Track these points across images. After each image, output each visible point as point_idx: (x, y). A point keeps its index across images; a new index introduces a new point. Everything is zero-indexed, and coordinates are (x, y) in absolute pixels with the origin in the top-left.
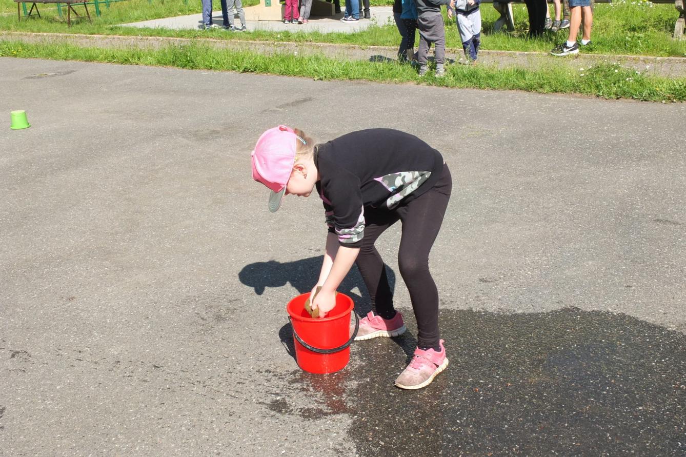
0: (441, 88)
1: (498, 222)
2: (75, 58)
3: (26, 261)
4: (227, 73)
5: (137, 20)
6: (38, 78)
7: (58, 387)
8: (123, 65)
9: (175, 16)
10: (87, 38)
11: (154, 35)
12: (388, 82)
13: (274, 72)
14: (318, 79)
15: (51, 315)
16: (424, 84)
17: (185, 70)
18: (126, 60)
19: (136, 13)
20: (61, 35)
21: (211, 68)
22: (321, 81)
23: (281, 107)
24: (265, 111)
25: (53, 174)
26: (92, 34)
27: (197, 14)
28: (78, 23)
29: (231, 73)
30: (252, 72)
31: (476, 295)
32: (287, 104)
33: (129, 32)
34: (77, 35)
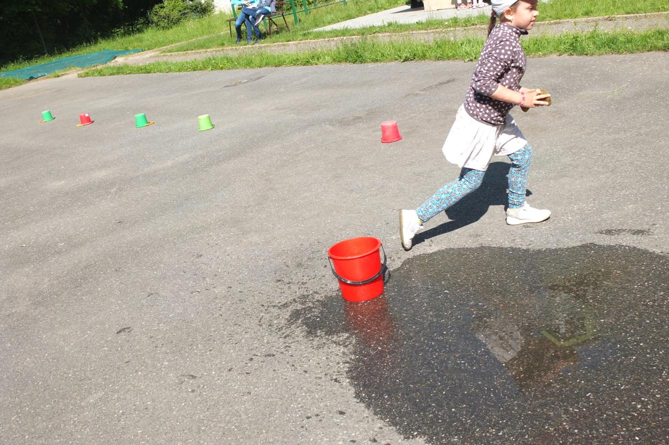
0: (581, 57)
1: (567, 176)
2: (267, 64)
3: (178, 231)
4: (390, 64)
5: (329, 23)
6: (234, 85)
7: (171, 316)
8: (305, 67)
9: (364, 15)
10: (284, 45)
11: (340, 36)
12: (531, 56)
13: (430, 58)
14: (468, 61)
15: (182, 268)
16: (566, 55)
17: (355, 65)
18: (307, 62)
19: (329, 17)
20: (263, 45)
21: (377, 61)
22: (471, 62)
23: (425, 90)
24: (408, 95)
25: (218, 164)
26: (288, 41)
27: (386, 11)
28: (277, 32)
29: (393, 63)
30: (411, 60)
31: (513, 239)
32: (431, 87)
33: (319, 35)
34: (276, 44)
